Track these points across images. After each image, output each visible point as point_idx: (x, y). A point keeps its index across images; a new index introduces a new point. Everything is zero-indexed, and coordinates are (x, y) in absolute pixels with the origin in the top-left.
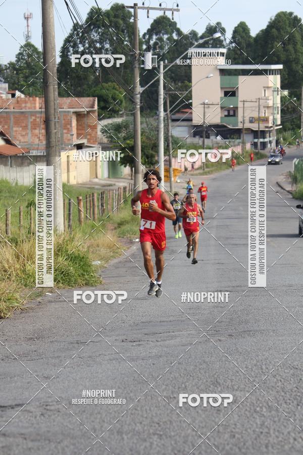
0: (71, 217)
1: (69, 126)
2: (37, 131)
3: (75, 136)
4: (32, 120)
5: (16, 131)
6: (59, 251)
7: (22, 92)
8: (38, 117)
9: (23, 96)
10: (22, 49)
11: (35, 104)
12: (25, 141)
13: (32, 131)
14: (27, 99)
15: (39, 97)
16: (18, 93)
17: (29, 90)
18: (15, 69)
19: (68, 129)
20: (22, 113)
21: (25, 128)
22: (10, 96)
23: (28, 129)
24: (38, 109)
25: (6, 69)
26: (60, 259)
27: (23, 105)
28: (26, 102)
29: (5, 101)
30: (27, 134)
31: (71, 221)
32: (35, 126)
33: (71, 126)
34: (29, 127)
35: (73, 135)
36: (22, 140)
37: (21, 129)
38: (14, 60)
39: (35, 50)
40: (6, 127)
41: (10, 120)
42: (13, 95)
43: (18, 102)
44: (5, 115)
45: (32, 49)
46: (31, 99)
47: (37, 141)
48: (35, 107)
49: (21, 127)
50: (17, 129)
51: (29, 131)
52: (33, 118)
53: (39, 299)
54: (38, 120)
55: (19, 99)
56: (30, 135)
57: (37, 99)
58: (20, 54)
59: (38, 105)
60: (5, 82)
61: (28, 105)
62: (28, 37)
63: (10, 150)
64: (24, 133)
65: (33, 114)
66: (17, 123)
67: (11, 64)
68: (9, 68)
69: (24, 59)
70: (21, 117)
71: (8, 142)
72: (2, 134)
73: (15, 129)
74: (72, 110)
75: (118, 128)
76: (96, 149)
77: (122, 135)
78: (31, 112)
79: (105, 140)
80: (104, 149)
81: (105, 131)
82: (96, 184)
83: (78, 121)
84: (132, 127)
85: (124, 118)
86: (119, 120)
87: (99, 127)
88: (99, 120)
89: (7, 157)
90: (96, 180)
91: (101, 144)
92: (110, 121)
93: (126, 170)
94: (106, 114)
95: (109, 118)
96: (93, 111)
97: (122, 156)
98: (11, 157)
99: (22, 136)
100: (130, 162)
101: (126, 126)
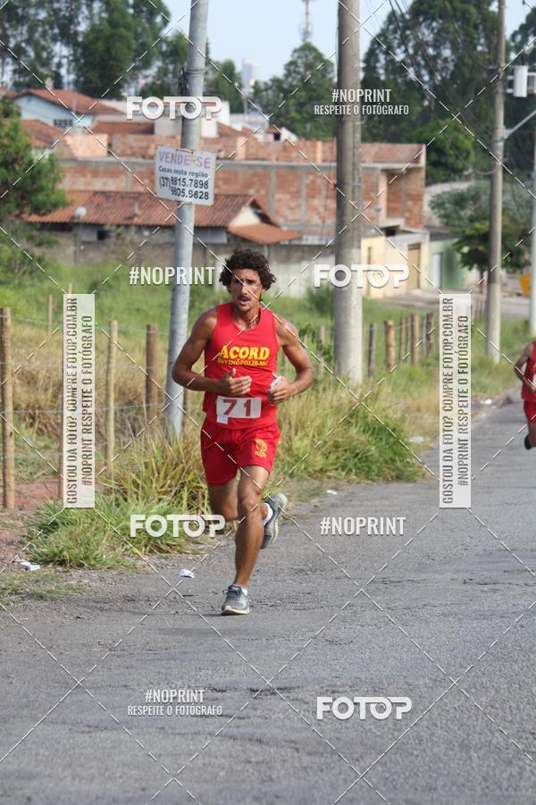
0: (373, 357)
1: (373, 195)
2: (316, 202)
3: (384, 212)
4: (308, 182)
5: (280, 200)
6: (351, 416)
7: (292, 130)
8: (320, 177)
9: (293, 138)
10: (296, 55)
11: (315, 152)
12: (296, 217)
13: (307, 201)
14: (301, 144)
15: (324, 142)
16: (285, 133)
17: (305, 128)
18: (281, 89)
19: (372, 199)
20: (292, 168)
21: (296, 195)
22: (271, 137)
23: (300, 197)
24: (319, 162)
25: (266, 90)
26: (354, 431)
27: (294, 155)
28: (299, 149)
29: (262, 147)
30: (299, 206)
31: (373, 365)
32: (313, 191)
33: (377, 194)
34: (304, 193)
35: (379, 210)
36: (290, 217)
37: (288, 197)
39: (319, 57)
40: (262, 192)
41: (270, 179)
42: (277, 137)
43: (285, 149)
44: (260, 171)
45: (314, 54)
46: (309, 143)
47: (316, 220)
48: (314, 159)
49: (289, 193)
50: (282, 196)
51: (302, 201)
52: (311, 177)
53: (315, 501)
54: (318, 181)
55: (287, 144)
56: (304, 208)
57: (319, 144)
58: (292, 63)
59: (319, 155)
60: (263, 113)
61: (303, 154)
62: (306, 33)
63: (267, 234)
64: (293, 204)
65: (311, 170)
66: (282, 186)
67: (276, 81)
68: (271, 88)
69: (298, 73)
70: (289, 176)
71: (264, 218)
72: (255, 205)
73: (278, 196)
74: (380, 166)
75: (460, 200)
76: (419, 236)
77: (467, 213)
78: (307, 168)
79: (437, 222)
80: (434, 237)
81: (437, 204)
82: (418, 300)
83: (389, 186)
84: (484, 199)
85: (473, 182)
86: (462, 186)
87: (427, 198)
88: (428, 184)
89: (261, 246)
90: (418, 292)
91: (428, 227)
92: (446, 187)
93: (472, 275)
94: (441, 174)
95: (444, 181)
96: (417, 169)
97: (466, 250)
98: (268, 246)
99: (291, 209)
100: (480, 260)
101: (475, 197)
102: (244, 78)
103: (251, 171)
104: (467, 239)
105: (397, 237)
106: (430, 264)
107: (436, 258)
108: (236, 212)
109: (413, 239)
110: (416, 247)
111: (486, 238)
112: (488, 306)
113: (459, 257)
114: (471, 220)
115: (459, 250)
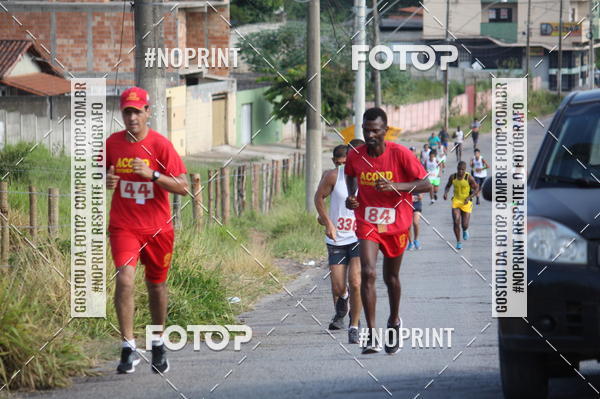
1: (171, 38)
2: (104, 47)
4: (94, 24)
5: (62, 46)
8: (108, 18)
12: (81, 66)
13: (94, 47)
19: (170, 42)
20: (75, 8)
21: (81, 39)
23: (86, 42)
24: (106, 2)
30: (84, 52)
32: (101, 36)
33: (175, 37)
34: (90, 37)
36: (75, 65)
37: (72, 41)
40: (41, 37)
41: (50, 22)
44: (39, 12)
47: (104, 67)
49: (72, 37)
50: (65, 41)
51: (89, 47)
52: (98, 19)
54: (107, 23)
56: (90, 54)
63: (48, 86)
64: (78, 50)
65: (98, 10)
66: (64, 29)
70: (72, 17)
71: (45, 67)
72: (33, 52)
73: (59, 41)
74: (177, 4)
75: (270, 43)
76: (226, 84)
77: (280, 57)
78: (93, 7)
79: (245, 68)
80: (243, 85)
81: (244, 48)
82: (226, 156)
83: (188, 26)
84: (299, 41)
85: (284, 23)
86: (271, 27)
87: (233, 40)
88: (234, 26)
89: (42, 99)
90: (226, 149)
91: (235, 74)
92: (255, 29)
93: (287, 129)
94: (247, 12)
95: (253, 22)
96: (221, 8)
97: (279, 99)
98: (51, 98)
99: (75, 55)
100: (297, 111)
101: (288, 39)
103: (27, 13)
104: (281, 87)
105: (201, 86)
106: (239, 116)
107: (246, 109)
108: (11, 60)
109: (219, 88)
110: (222, 97)
111: (303, 84)
112: (308, 157)
113: (271, 107)
114: (284, 66)
115: (271, 100)
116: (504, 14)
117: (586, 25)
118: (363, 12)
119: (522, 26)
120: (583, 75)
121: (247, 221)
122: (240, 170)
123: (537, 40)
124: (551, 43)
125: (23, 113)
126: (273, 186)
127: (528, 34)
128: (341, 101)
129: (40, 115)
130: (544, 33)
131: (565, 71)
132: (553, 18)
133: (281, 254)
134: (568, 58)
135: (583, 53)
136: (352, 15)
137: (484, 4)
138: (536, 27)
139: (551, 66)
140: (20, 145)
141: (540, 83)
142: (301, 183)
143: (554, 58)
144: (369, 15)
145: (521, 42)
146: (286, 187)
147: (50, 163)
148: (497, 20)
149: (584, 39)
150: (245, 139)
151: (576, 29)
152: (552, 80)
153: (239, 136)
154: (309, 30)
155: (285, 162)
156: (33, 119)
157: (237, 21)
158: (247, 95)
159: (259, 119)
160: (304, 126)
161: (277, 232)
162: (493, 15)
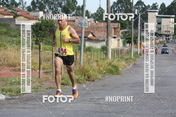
2: (102, 33)
3: (113, 34)
7: (98, 21)
9: (98, 22)
14: (99, 23)
16: (97, 22)
17: (100, 21)
19: (111, 32)
21: (99, 31)
22: (94, 22)
24: (102, 26)
27: (98, 25)
28: (99, 24)
29: (93, 24)
30: (99, 33)
32: (102, 31)
37: (97, 32)
38: (96, 12)
40: (93, 31)
42: (95, 22)
43: (97, 24)
44: (93, 28)
45: (101, 9)
46: (101, 23)
47: (102, 36)
51: (100, 33)
52: (101, 29)
56: (100, 34)
58: (98, 10)
59: (102, 25)
60: (93, 18)
61: (100, 25)
62: (100, 5)
63: (94, 38)
65: (101, 27)
66: (96, 30)
67: (95, 13)
69: (99, 12)
70: (98, 28)
71: (94, 35)
72: (92, 33)
74: (113, 27)
75: (126, 32)
76: (119, 38)
77: (127, 34)
78: (100, 27)
79: (122, 36)
80: (122, 38)
81: (122, 33)
82: (119, 49)
83: (114, 30)
84: (130, 32)
85: (128, 30)
86: (126, 30)
87: (120, 32)
88: (120, 30)
89: (93, 40)
90: (119, 48)
91: (121, 37)
92: (124, 30)
93: (128, 45)
94: (123, 28)
95: (123, 29)
96: (119, 27)
97: (127, 40)
98: (94, 40)
99: (98, 34)
100: (130, 42)
101: (128, 32)
102: (90, 13)
103: (91, 28)
104: (127, 39)
105: (116, 38)
106: (121, 43)
107: (122, 42)
108: (89, 34)
109: (118, 39)
110: (119, 40)
111: (131, 39)
112: (131, 49)
113: (126, 42)
114: (128, 36)
115: (126, 41)
116: (159, 29)
117: (171, 31)
118: (139, 28)
119: (162, 31)
120: (171, 38)
121: (122, 58)
122: (121, 51)
123: (164, 33)
124: (166, 33)
125: (90, 42)
126: (126, 53)
127: (163, 32)
128: (136, 41)
129: (93, 42)
130: (165, 32)
131: (168, 37)
132: (166, 30)
133: (127, 63)
134: (169, 36)
135: (171, 35)
136: (138, 29)
137: (157, 28)
138: (164, 31)
139: (166, 37)
140: (90, 46)
141: (164, 39)
142: (130, 53)
143: (167, 36)
144: (140, 29)
145: (162, 33)
146: (128, 53)
147: (94, 49)
148: (159, 30)
149: (171, 33)
150: (122, 46)
151: (170, 32)
152: (166, 39)
153: (121, 46)
154: (132, 30)
155: (128, 50)
156: (92, 43)
157: (121, 29)
158: (122, 40)
159: (124, 44)
160: (131, 44)
161: (127, 60)
162: (158, 29)
